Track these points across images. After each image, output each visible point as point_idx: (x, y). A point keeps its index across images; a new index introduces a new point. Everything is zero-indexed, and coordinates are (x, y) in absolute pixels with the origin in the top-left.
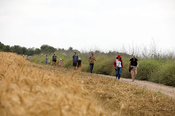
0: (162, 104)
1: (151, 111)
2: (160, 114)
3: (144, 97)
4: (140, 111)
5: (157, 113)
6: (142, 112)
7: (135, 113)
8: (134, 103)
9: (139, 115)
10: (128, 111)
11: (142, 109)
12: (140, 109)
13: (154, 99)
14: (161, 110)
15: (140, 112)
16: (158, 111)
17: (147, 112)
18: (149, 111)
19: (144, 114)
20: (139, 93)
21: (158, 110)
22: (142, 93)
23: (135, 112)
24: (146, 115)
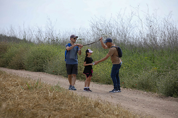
0: (60, 102)
1: (46, 110)
2: (57, 114)
3: (37, 93)
4: (32, 110)
5: (53, 112)
6: (35, 113)
7: (25, 114)
8: (24, 101)
9: (31, 116)
10: (17, 111)
11: (35, 108)
12: (33, 109)
13: (50, 95)
14: (59, 109)
15: (32, 112)
16: (55, 111)
17: (40, 112)
18: (43, 110)
19: (38, 115)
20: (32, 88)
21: (54, 109)
22: (35, 87)
23: (25, 112)
24: (40, 115)
